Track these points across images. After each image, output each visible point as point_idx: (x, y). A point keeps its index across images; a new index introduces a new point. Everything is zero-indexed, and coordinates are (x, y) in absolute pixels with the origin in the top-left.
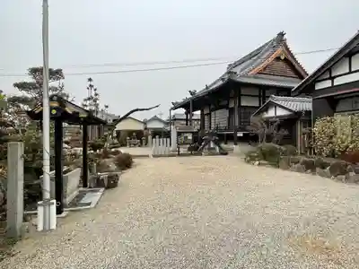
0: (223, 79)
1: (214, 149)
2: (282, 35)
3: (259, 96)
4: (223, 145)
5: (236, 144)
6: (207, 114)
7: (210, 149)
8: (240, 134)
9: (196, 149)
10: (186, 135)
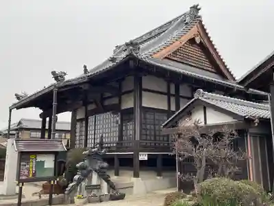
0: (113, 60)
1: (98, 187)
2: (196, 9)
3: (168, 94)
4: (113, 178)
5: (136, 175)
6: (81, 120)
7: (90, 188)
8: (143, 157)
9: (61, 189)
10: (39, 159)
